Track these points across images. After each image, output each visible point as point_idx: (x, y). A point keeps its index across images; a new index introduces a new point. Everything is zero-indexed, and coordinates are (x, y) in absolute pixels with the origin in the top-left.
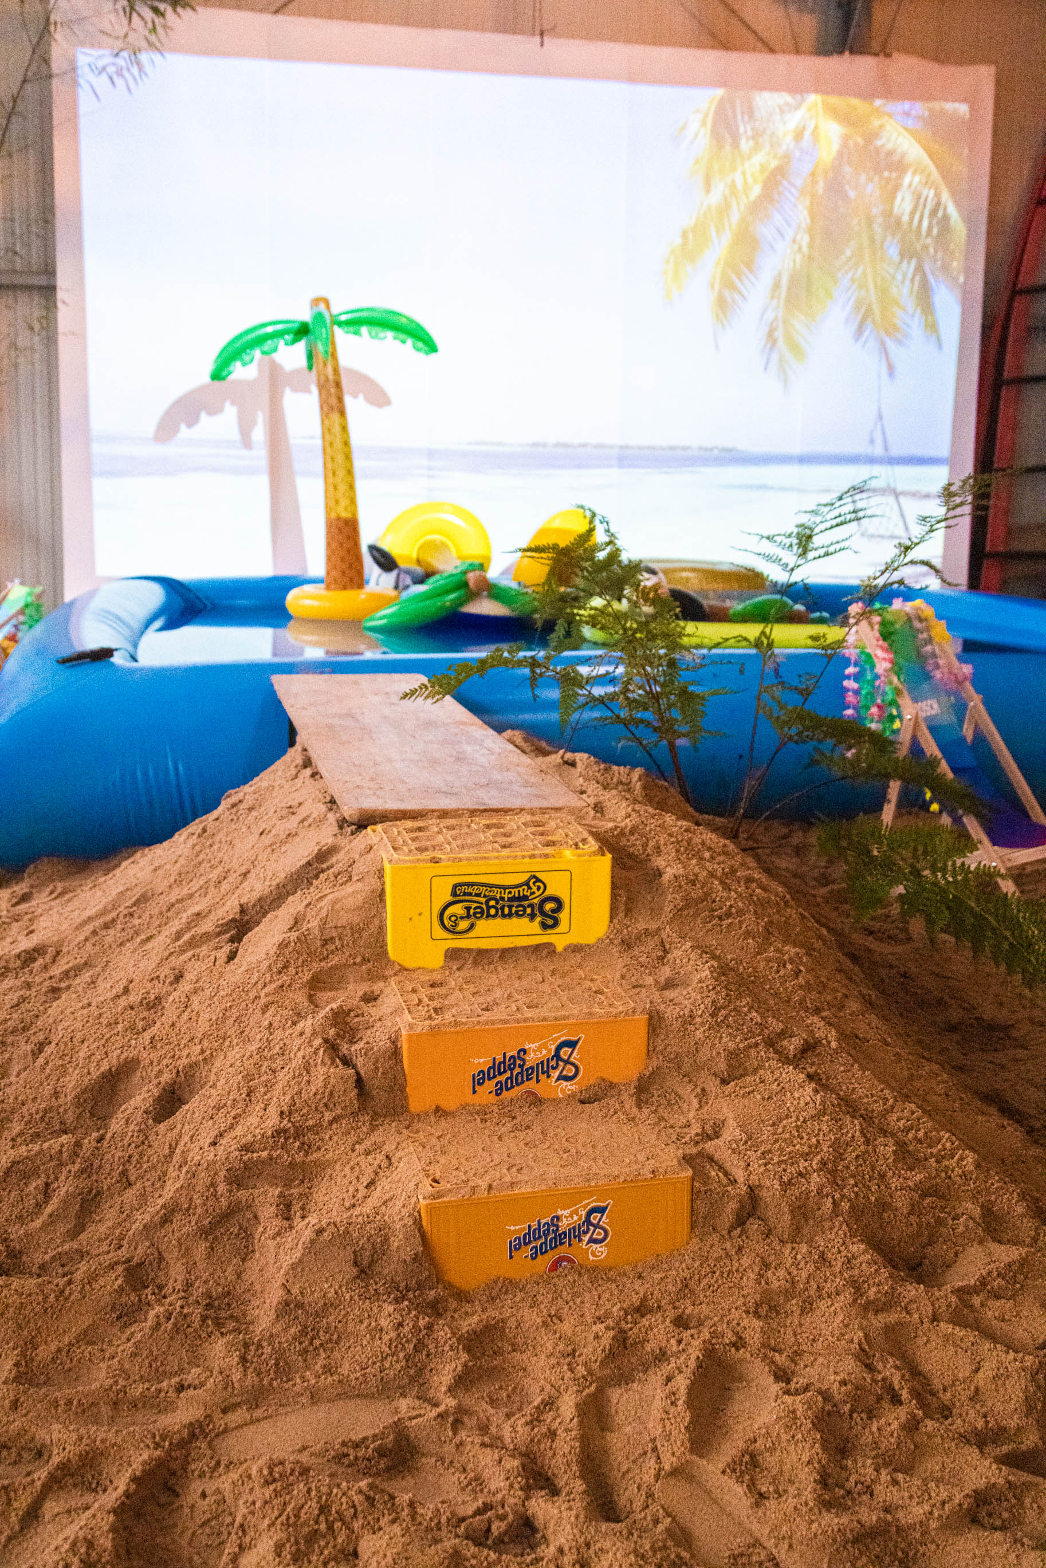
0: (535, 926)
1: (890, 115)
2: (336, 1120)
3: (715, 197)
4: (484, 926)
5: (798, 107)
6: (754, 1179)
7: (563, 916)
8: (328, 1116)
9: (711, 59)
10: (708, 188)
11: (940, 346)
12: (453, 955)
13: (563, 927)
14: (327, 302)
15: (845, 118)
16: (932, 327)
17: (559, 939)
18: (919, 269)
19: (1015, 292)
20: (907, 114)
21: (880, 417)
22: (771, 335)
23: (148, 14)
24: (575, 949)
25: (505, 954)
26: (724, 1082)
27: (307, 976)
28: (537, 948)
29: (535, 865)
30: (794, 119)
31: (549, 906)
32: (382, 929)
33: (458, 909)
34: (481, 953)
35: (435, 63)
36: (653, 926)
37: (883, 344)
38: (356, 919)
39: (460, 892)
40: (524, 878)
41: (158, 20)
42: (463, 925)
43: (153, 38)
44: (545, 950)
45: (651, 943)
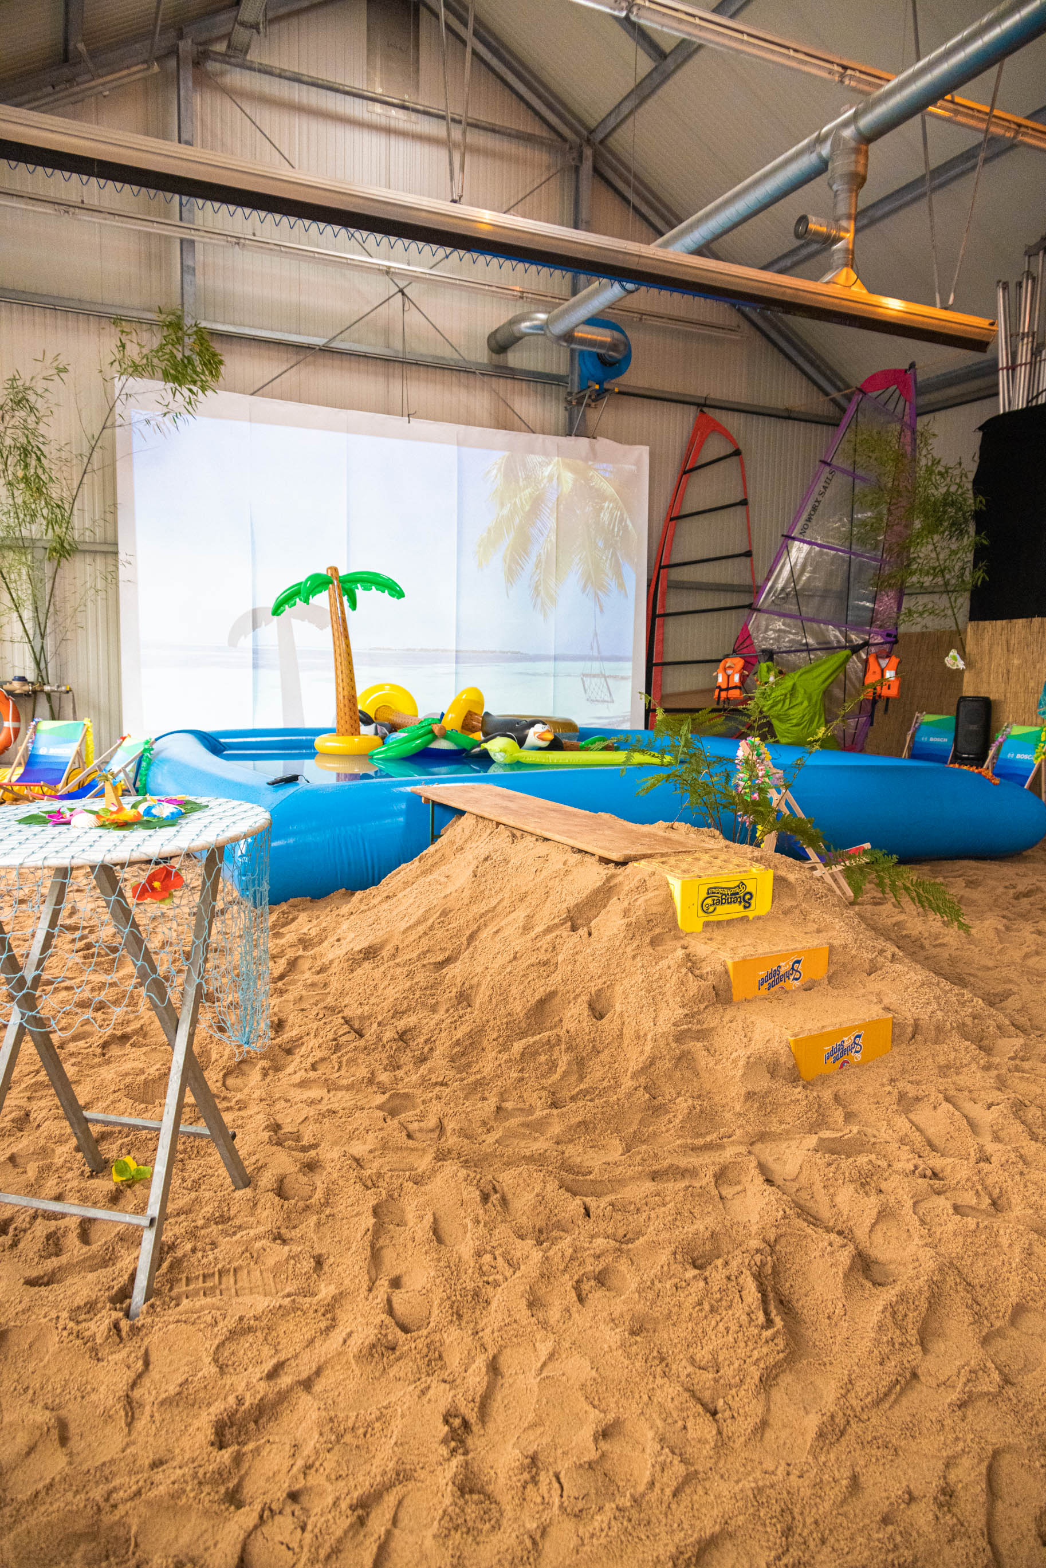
0: (741, 908)
1: (596, 470)
2: (706, 1007)
3: (505, 511)
4: (720, 909)
5: (548, 464)
6: (916, 1016)
7: (753, 902)
8: (702, 1006)
9: (502, 436)
10: (502, 505)
11: (626, 596)
12: (707, 924)
13: (752, 907)
14: (336, 570)
15: (574, 470)
16: (621, 586)
17: (751, 914)
18: (614, 554)
19: (661, 567)
20: (605, 470)
21: (596, 634)
22: (536, 588)
23: (187, 393)
24: (759, 918)
25: (729, 922)
26: (869, 974)
27: (648, 940)
28: (742, 918)
29: (741, 877)
30: (548, 471)
31: (747, 897)
32: (674, 913)
33: (709, 901)
34: (719, 923)
35: (350, 429)
36: (794, 904)
37: (597, 595)
38: (661, 909)
39: (711, 892)
40: (737, 883)
41: (193, 397)
42: (711, 909)
43: (189, 408)
44: (744, 919)
45: (797, 911)
